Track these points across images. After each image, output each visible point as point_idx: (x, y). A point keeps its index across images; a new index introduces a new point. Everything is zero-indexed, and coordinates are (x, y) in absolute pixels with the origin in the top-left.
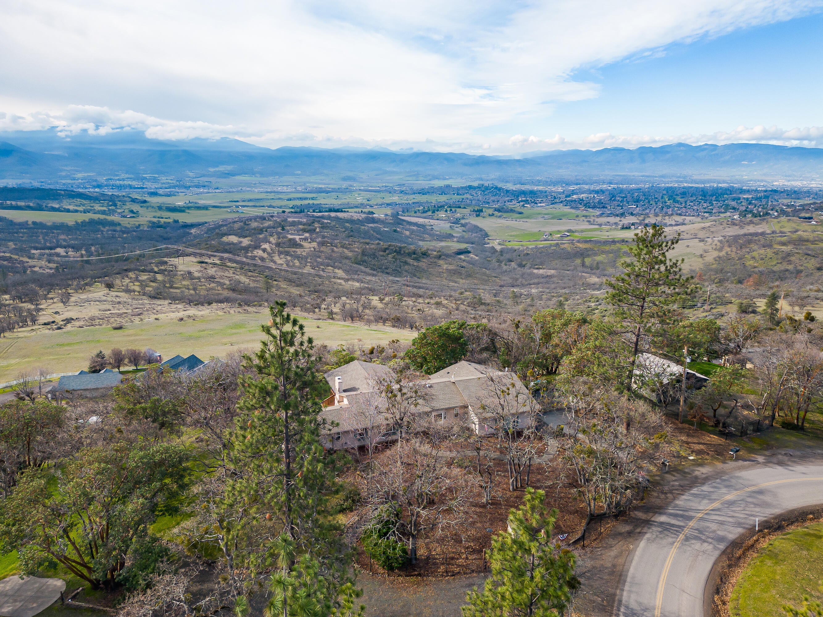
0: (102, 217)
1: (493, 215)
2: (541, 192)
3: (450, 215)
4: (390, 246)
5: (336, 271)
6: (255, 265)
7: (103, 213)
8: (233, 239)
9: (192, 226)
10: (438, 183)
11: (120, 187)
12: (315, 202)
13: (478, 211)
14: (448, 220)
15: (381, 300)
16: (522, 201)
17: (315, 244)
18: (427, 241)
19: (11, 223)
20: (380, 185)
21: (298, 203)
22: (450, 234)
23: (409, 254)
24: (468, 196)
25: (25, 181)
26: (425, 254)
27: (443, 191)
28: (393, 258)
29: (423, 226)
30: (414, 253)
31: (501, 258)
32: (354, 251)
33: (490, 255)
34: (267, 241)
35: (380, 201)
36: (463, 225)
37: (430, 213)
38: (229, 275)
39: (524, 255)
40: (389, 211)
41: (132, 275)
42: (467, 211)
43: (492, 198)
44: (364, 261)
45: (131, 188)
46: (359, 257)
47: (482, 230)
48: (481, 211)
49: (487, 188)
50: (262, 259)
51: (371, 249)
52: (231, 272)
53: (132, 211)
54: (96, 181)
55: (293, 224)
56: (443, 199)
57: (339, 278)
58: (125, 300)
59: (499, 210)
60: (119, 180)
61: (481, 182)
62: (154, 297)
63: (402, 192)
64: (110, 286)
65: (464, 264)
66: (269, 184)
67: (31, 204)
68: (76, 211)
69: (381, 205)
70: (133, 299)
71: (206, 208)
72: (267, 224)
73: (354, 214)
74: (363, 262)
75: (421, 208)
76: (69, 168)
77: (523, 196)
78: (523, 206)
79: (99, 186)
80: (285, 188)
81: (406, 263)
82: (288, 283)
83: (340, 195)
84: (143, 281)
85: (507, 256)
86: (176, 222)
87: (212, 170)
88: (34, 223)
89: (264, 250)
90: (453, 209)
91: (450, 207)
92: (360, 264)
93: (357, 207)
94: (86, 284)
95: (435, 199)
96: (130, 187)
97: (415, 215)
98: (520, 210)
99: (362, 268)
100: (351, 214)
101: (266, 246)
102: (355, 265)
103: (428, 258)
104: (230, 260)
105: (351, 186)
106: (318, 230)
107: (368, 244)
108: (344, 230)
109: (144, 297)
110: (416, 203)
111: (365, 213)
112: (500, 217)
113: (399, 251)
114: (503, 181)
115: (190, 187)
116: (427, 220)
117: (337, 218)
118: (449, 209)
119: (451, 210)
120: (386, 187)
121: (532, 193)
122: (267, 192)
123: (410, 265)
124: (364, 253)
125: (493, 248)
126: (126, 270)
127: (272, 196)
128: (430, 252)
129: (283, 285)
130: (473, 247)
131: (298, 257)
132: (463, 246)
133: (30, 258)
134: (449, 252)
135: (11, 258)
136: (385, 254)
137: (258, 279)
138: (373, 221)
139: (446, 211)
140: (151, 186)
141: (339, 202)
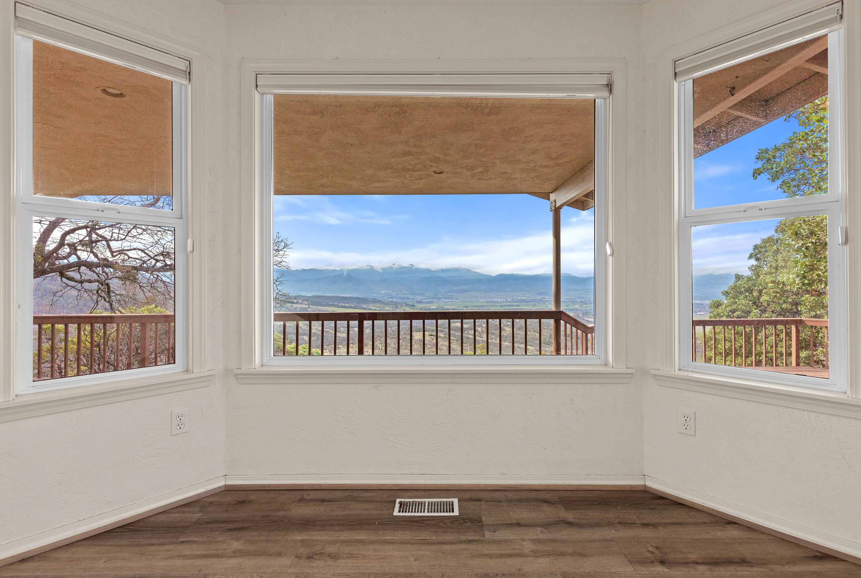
25: (354, 295)
45: (408, 299)
63: (581, 302)
66: (489, 297)
67: (352, 306)
76: (377, 288)
79: (391, 298)
80: (499, 299)
87: (455, 288)
105: (545, 298)
115: (441, 298)
120: (569, 299)
122: (487, 302)
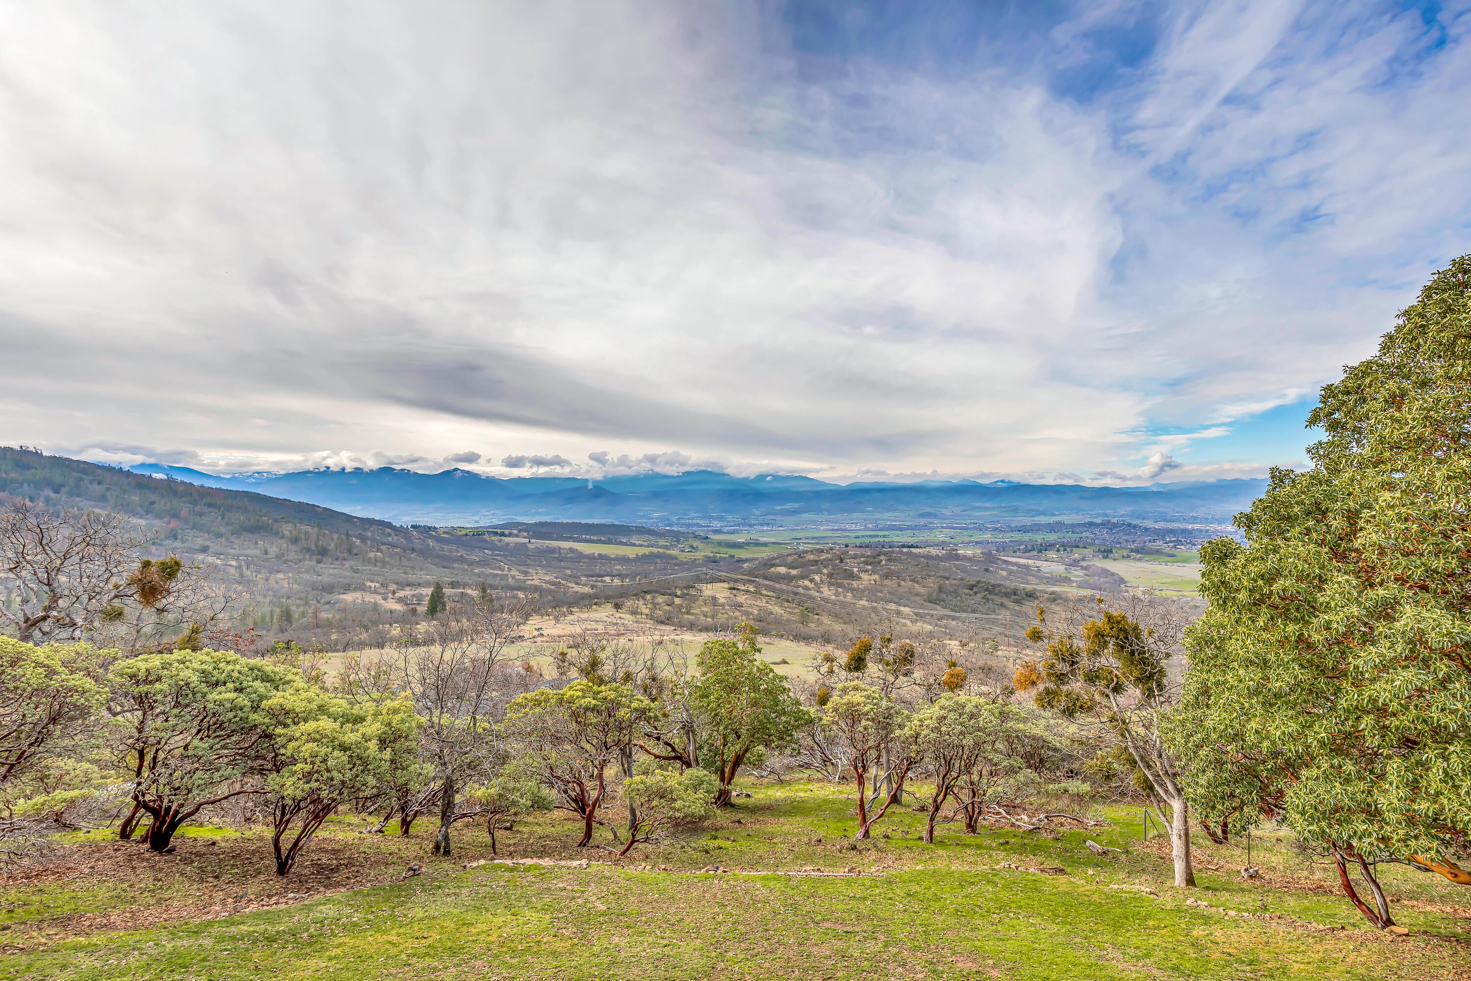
0: (661, 550)
1: (1129, 556)
2: (1200, 531)
3: (1064, 556)
5: (901, 608)
6: (796, 594)
7: (666, 547)
8: (782, 570)
9: (747, 561)
10: (1044, 520)
11: (688, 525)
12: (886, 540)
13: (1105, 551)
14: (1061, 561)
15: (963, 645)
16: (1171, 542)
17: (876, 577)
18: (1034, 583)
19: (581, 556)
20: (968, 522)
21: (867, 540)
22: (1066, 577)
23: (1007, 595)
24: (1089, 534)
25: (608, 519)
26: (1031, 595)
27: (1053, 528)
28: (983, 598)
29: (1026, 567)
30: (1015, 594)
32: (929, 587)
34: (818, 572)
35: (967, 539)
37: (1035, 553)
38: (761, 605)
39: (1191, 608)
40: (979, 550)
41: (648, 597)
42: (1088, 552)
43: (1124, 538)
44: (942, 600)
46: (935, 594)
47: (1113, 574)
48: (1111, 552)
49: (1115, 525)
50: (806, 588)
51: (951, 585)
52: (764, 601)
53: (692, 547)
54: (668, 520)
55: (855, 557)
56: (1052, 537)
57: (904, 618)
58: (626, 622)
59: (1137, 551)
60: (689, 519)
61: (1106, 518)
62: (662, 622)
63: (995, 529)
64: (617, 607)
66: (836, 522)
67: (602, 538)
68: (641, 546)
69: (968, 543)
70: (637, 622)
71: (765, 544)
72: (824, 556)
73: (932, 551)
75: (1023, 547)
76: (646, 508)
77: (1172, 535)
78: (1174, 547)
79: (670, 525)
80: (854, 526)
81: (1003, 606)
82: (834, 619)
83: (917, 533)
84: (658, 604)
86: (732, 557)
88: (600, 555)
89: (811, 581)
90: (1069, 549)
91: (1063, 546)
92: (936, 604)
93: (938, 545)
94: (596, 604)
95: (1039, 538)
96: (698, 525)
97: (1014, 554)
98: (1171, 552)
99: (938, 608)
100: (928, 550)
101: (817, 578)
102: (928, 604)
103: (1036, 602)
104: (768, 588)
105: (932, 523)
106: (883, 562)
107: (948, 579)
108: (917, 564)
109: (651, 622)
110: (1015, 541)
111: (947, 550)
112: (1140, 560)
113: (992, 590)
114: (1138, 518)
115: (754, 525)
116: (1030, 562)
117: (910, 553)
118: (1062, 549)
119: (1065, 550)
120: (974, 523)
121: (1184, 531)
123: (1009, 609)
124: (941, 589)
125: (1135, 597)
126: (646, 592)
127: (838, 534)
128: (1037, 594)
129: (826, 620)
131: (852, 590)
132: (1088, 593)
133: (577, 584)
135: (560, 583)
136: (971, 592)
137: (796, 610)
138: (957, 557)
139: (1058, 551)
140: (717, 525)
141: (915, 539)
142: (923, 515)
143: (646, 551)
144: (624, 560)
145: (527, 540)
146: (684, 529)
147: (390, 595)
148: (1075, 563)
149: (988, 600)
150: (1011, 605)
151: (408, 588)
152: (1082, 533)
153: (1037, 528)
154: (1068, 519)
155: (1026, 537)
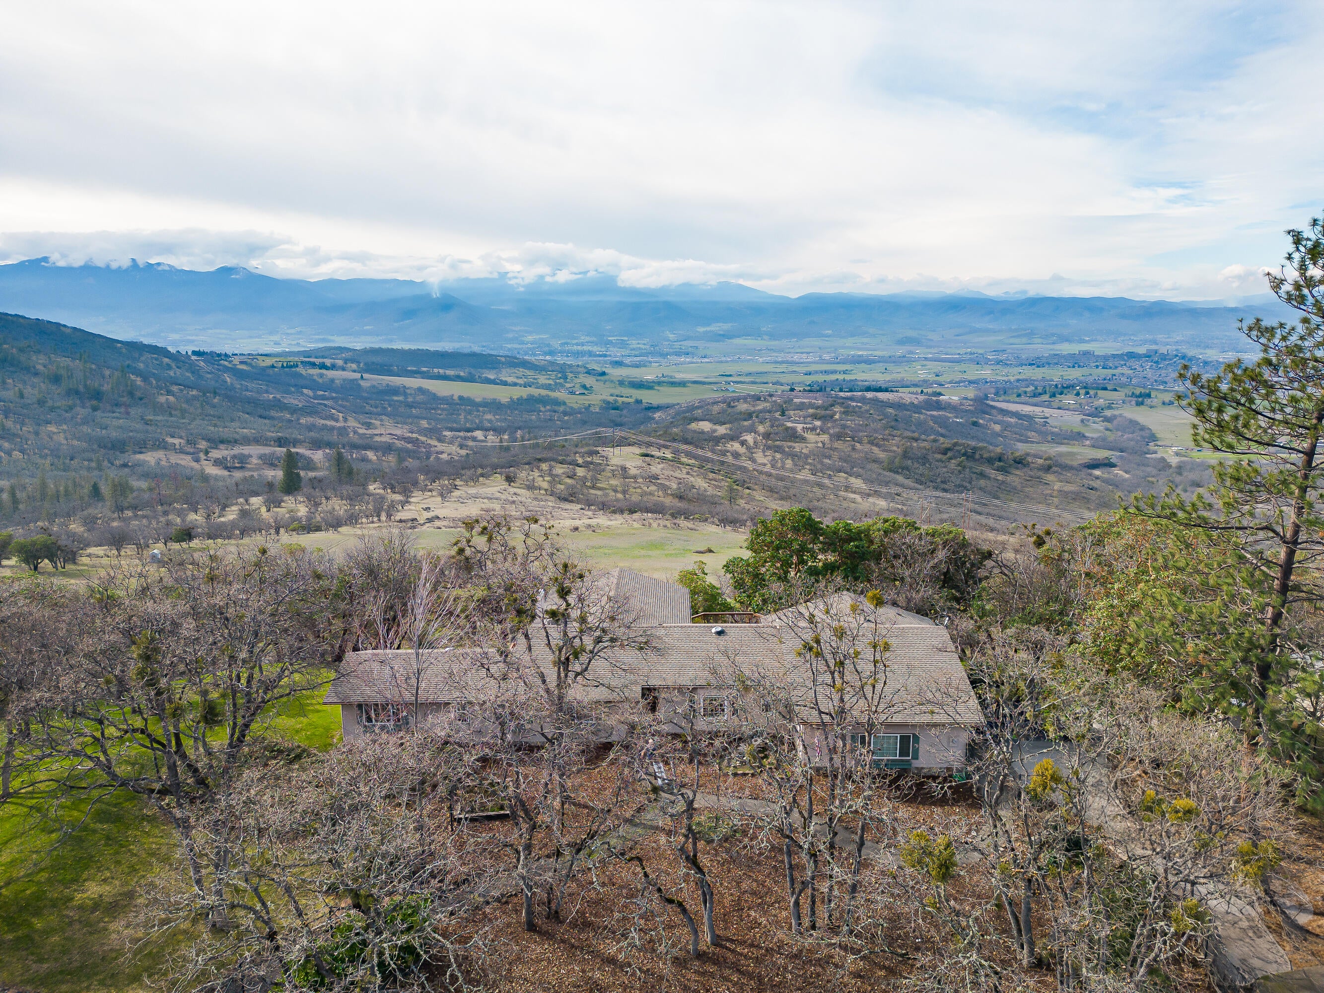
0: (544, 392)
1: (1171, 403)
3: (1084, 401)
4: (955, 444)
5: (852, 480)
6: (723, 463)
7: (548, 387)
8: (706, 426)
9: (658, 408)
10: (1067, 348)
11: (578, 354)
12: (848, 377)
13: (1141, 395)
14: (1079, 409)
17: (825, 438)
18: (1032, 442)
19: (434, 397)
20: (962, 351)
21: (821, 378)
22: (1079, 433)
23: (990, 461)
24: (1126, 370)
25: (462, 344)
26: (1020, 462)
27: (1075, 361)
28: (959, 465)
29: (1029, 418)
30: (1000, 460)
31: (1178, 479)
32: (891, 451)
33: (1154, 472)
34: (752, 430)
35: (958, 377)
36: (1107, 420)
37: (1046, 397)
38: (680, 476)
40: (971, 393)
41: (544, 466)
42: (1118, 396)
44: (907, 469)
45: (590, 356)
46: (897, 460)
47: (1143, 428)
48: (1148, 396)
49: (1164, 357)
50: (736, 455)
51: (920, 448)
52: (684, 471)
53: (584, 387)
54: (549, 345)
55: (801, 407)
56: (1074, 374)
57: (855, 493)
58: (523, 499)
60: (577, 344)
61: (1154, 347)
62: (565, 500)
63: (998, 362)
64: (510, 479)
65: (1096, 484)
66: (781, 351)
67: (462, 374)
68: (515, 384)
69: (959, 382)
70: (536, 499)
71: (682, 384)
72: (761, 406)
73: (906, 396)
74: (903, 469)
75: (1032, 388)
76: (517, 328)
79: (551, 353)
80: (804, 356)
81: (982, 475)
82: (769, 493)
83: (890, 367)
84: (557, 476)
85: (1192, 476)
86: (639, 402)
87: (701, 329)
88: (461, 398)
89: (743, 443)
90: (1092, 392)
91: (1085, 388)
92: (897, 473)
93: (915, 385)
94: (482, 475)
95: (1057, 375)
96: (591, 354)
97: (1017, 399)
99: (900, 478)
100: (900, 395)
101: (749, 438)
102: (888, 474)
103: (1026, 469)
104: (688, 454)
105: (912, 353)
106: (837, 417)
107: (916, 440)
108: (881, 417)
109: (551, 498)
110: (1023, 380)
111: (927, 394)
113: (970, 455)
114: (1198, 346)
115: (667, 354)
116: (1037, 410)
117: (876, 400)
118: (1082, 392)
119: (1087, 393)
120: (971, 354)
122: (776, 362)
123: (989, 478)
124: (905, 455)
125: (1163, 459)
126: (540, 460)
127: (782, 368)
128: (1030, 459)
129: (759, 495)
130: (1121, 457)
131: (793, 456)
132: (1101, 454)
133: (440, 440)
134: (1075, 464)
135: (417, 439)
136: (944, 458)
137: (723, 483)
138: (939, 406)
139: (1078, 394)
140: (616, 353)
141: (888, 377)
142: (901, 342)
143: (524, 392)
144: (494, 406)
145: (358, 375)
146: (570, 361)
147: (202, 456)
148: (1096, 413)
149: (964, 467)
150: (992, 473)
151: (222, 446)
152: (1116, 368)
153: (1056, 360)
154: (1099, 348)
155: (1036, 374)
